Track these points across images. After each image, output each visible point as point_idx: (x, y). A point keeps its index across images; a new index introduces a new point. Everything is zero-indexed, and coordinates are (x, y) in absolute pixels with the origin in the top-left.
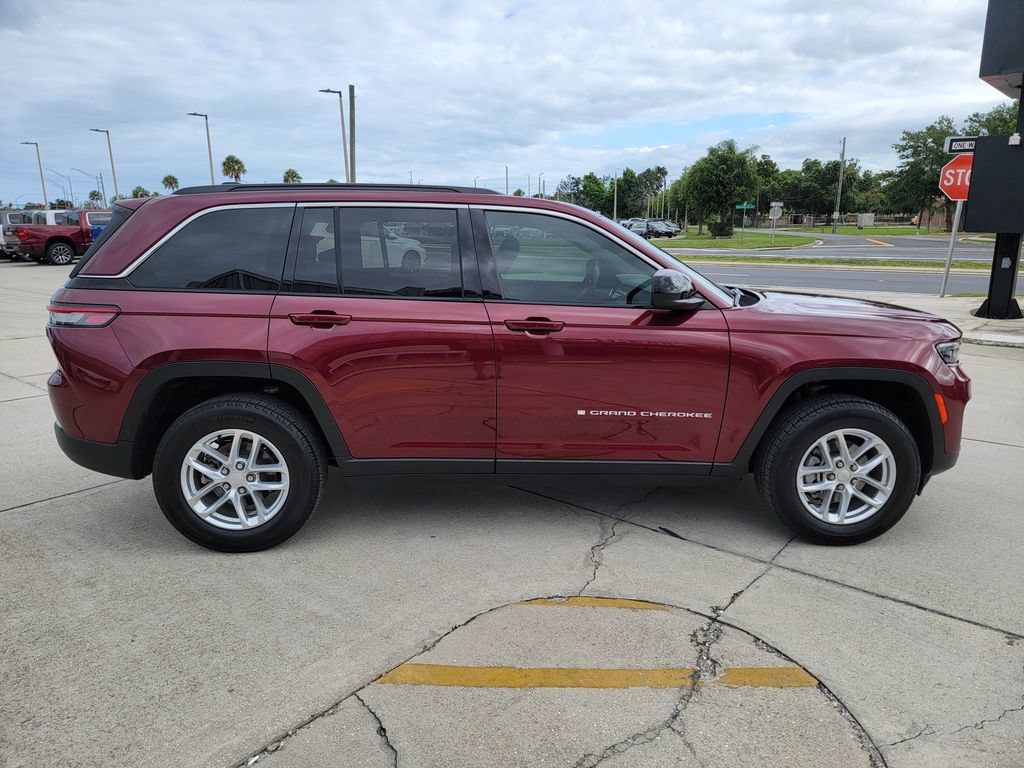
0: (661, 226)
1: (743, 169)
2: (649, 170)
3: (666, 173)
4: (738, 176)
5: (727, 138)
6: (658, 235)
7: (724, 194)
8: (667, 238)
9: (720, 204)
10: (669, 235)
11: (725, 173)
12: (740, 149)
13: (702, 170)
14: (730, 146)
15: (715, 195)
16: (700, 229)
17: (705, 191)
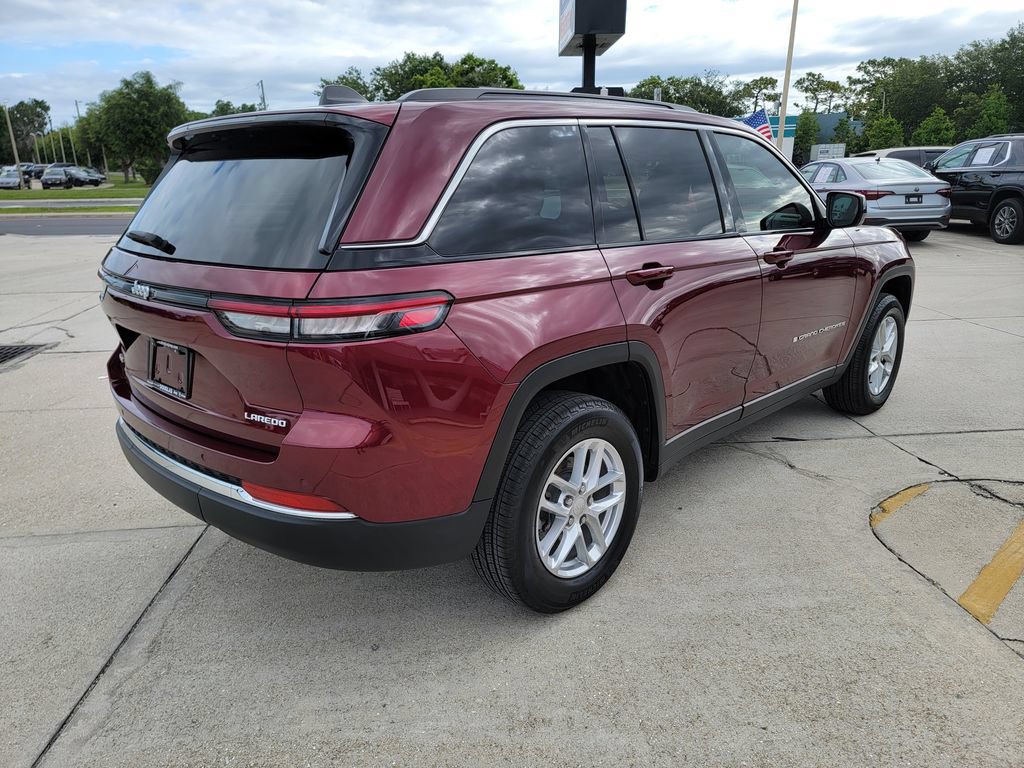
0: (79, 172)
1: (169, 108)
2: (22, 103)
3: (47, 109)
4: (165, 115)
5: (144, 70)
6: (80, 183)
7: (154, 135)
8: (92, 187)
9: (152, 147)
10: (96, 183)
11: (150, 111)
12: (161, 83)
13: (119, 106)
14: (148, 79)
15: (143, 136)
16: (126, 176)
17: (130, 132)
